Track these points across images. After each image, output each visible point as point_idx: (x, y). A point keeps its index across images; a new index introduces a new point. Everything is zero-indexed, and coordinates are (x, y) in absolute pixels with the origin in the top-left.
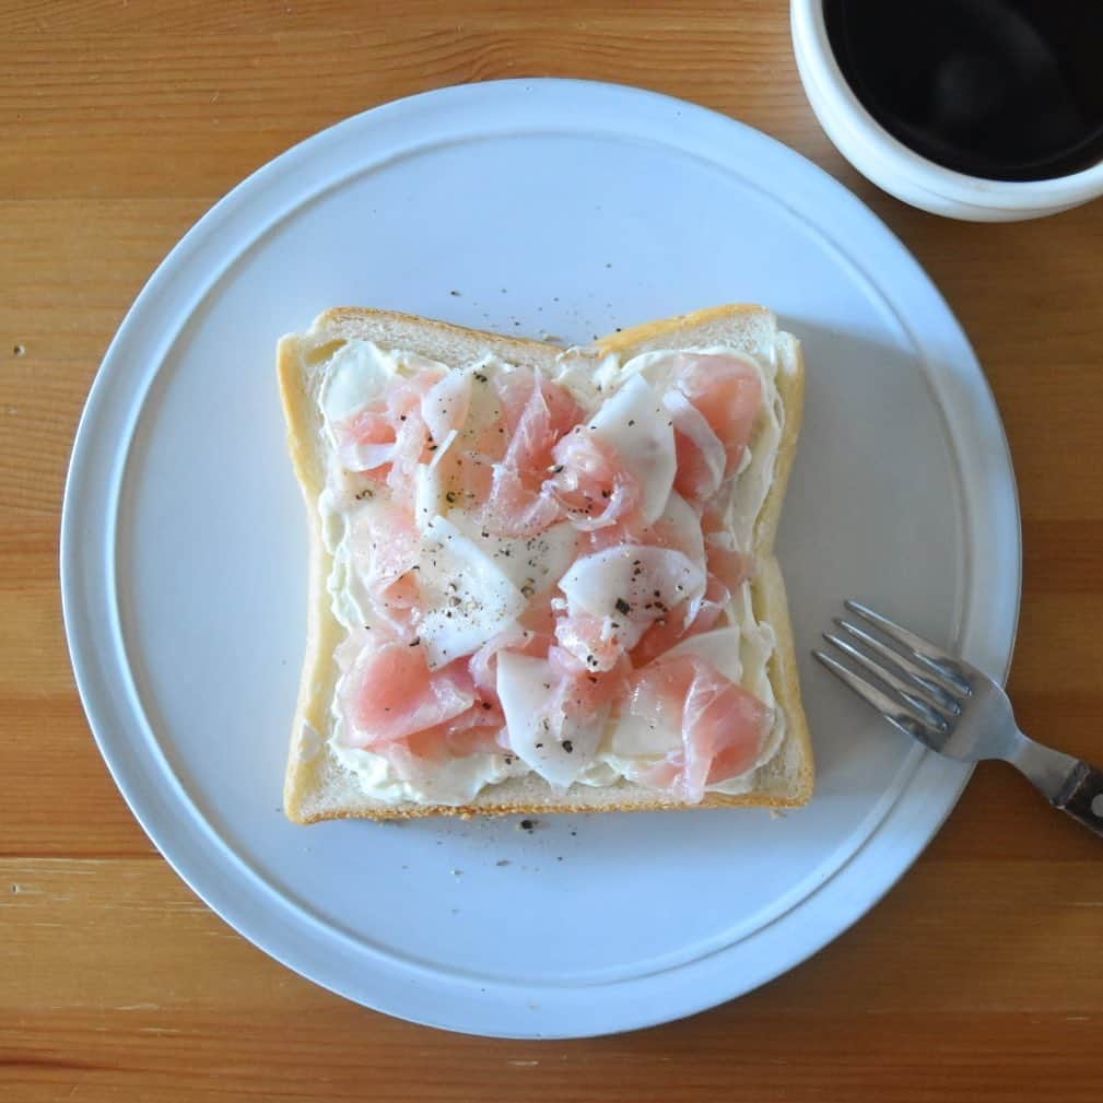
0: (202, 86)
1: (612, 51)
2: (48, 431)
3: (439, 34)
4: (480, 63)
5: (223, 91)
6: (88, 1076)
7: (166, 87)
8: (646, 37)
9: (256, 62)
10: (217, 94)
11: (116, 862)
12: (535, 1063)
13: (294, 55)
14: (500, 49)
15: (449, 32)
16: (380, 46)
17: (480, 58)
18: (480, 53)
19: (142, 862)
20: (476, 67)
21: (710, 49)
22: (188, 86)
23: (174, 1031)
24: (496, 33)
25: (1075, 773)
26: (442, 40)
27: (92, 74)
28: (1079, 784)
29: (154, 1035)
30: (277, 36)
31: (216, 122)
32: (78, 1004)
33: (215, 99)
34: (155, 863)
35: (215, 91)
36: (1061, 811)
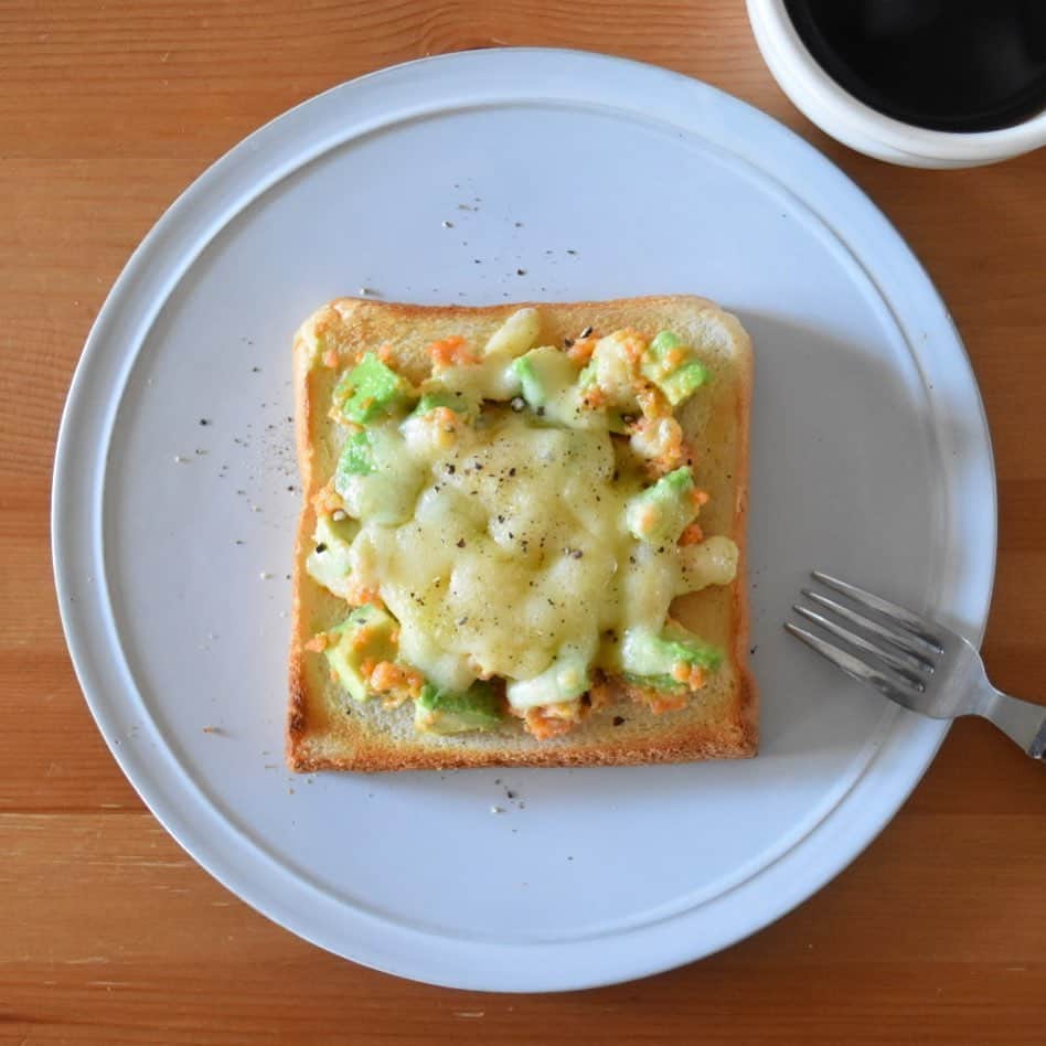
0: (151, 46)
1: (558, 15)
4: (429, 26)
5: (172, 52)
6: (36, 1029)
9: (205, 23)
10: (166, 55)
11: (68, 816)
12: (482, 1014)
14: (449, 12)
17: (428, 21)
18: (430, 15)
19: (97, 817)
20: (424, 31)
21: (655, 13)
22: (139, 47)
23: (125, 984)
27: (43, 32)
29: (103, 989)
31: (167, 83)
32: (26, 958)
33: (164, 60)
34: (105, 817)
35: (166, 52)
36: (1039, 761)
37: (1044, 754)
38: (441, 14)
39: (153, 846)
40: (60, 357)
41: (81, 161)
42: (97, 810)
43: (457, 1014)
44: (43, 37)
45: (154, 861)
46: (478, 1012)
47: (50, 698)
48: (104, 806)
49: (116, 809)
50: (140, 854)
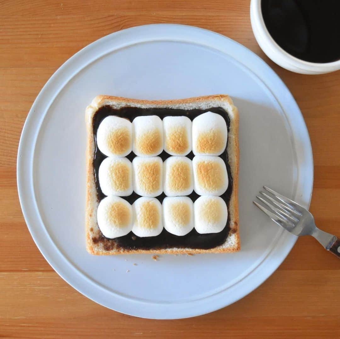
0: (36, 33)
3: (109, 16)
5: (42, 34)
7: (25, 33)
8: (174, 17)
9: (52, 25)
10: (40, 35)
12: (142, 333)
13: (64, 23)
15: (112, 16)
16: (91, 20)
17: (122, 24)
21: (194, 21)
22: (31, 33)
23: (30, 325)
24: (127, 16)
25: (332, 240)
26: (110, 19)
27: (2, 29)
28: (334, 243)
29: (24, 326)
30: (59, 17)
31: (40, 44)
33: (39, 37)
36: (328, 251)
37: (331, 249)
38: (126, 22)
39: (39, 282)
40: (8, 130)
42: (21, 271)
45: (40, 287)
47: (6, 236)
48: (23, 270)
49: (27, 271)
50: (35, 285)
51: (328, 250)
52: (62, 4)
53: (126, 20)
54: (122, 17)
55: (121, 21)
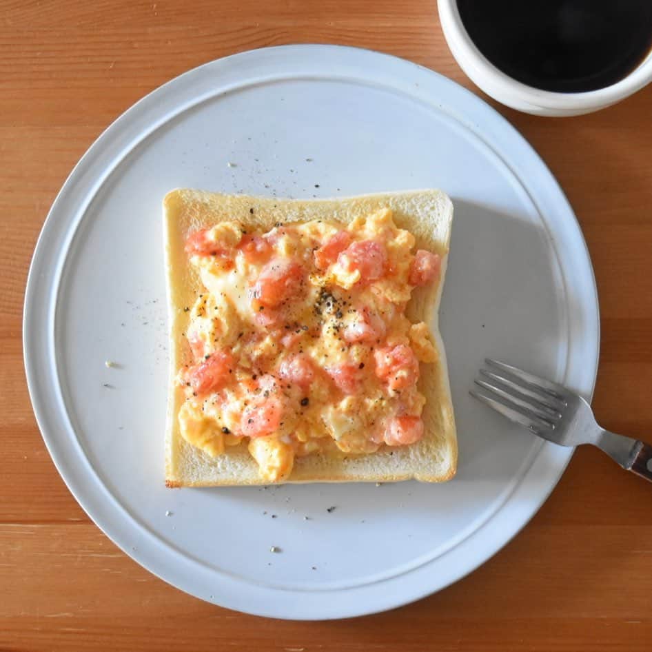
2: (10, 265)
3: (245, 28)
5: (116, 62)
7: (82, 60)
9: (136, 45)
10: (112, 64)
11: (48, 526)
12: (302, 649)
13: (158, 41)
15: (250, 28)
16: (210, 35)
19: (63, 526)
22: (96, 59)
23: (82, 630)
26: (248, 32)
27: (39, 51)
28: (638, 453)
29: (70, 633)
30: (150, 30)
31: (112, 81)
32: (22, 613)
33: (111, 67)
34: (71, 527)
35: (112, 62)
36: (629, 471)
37: (634, 467)
39: (101, 544)
41: (60, 128)
42: (66, 522)
43: (286, 649)
44: (38, 54)
45: (101, 553)
46: (300, 648)
47: (38, 453)
48: (71, 519)
49: (77, 521)
50: (93, 550)
51: (630, 469)
52: (155, 6)
53: (278, 36)
54: (269, 30)
55: (269, 37)
